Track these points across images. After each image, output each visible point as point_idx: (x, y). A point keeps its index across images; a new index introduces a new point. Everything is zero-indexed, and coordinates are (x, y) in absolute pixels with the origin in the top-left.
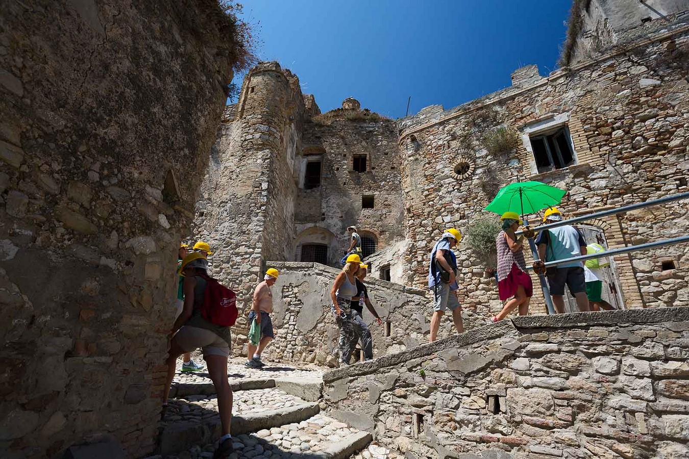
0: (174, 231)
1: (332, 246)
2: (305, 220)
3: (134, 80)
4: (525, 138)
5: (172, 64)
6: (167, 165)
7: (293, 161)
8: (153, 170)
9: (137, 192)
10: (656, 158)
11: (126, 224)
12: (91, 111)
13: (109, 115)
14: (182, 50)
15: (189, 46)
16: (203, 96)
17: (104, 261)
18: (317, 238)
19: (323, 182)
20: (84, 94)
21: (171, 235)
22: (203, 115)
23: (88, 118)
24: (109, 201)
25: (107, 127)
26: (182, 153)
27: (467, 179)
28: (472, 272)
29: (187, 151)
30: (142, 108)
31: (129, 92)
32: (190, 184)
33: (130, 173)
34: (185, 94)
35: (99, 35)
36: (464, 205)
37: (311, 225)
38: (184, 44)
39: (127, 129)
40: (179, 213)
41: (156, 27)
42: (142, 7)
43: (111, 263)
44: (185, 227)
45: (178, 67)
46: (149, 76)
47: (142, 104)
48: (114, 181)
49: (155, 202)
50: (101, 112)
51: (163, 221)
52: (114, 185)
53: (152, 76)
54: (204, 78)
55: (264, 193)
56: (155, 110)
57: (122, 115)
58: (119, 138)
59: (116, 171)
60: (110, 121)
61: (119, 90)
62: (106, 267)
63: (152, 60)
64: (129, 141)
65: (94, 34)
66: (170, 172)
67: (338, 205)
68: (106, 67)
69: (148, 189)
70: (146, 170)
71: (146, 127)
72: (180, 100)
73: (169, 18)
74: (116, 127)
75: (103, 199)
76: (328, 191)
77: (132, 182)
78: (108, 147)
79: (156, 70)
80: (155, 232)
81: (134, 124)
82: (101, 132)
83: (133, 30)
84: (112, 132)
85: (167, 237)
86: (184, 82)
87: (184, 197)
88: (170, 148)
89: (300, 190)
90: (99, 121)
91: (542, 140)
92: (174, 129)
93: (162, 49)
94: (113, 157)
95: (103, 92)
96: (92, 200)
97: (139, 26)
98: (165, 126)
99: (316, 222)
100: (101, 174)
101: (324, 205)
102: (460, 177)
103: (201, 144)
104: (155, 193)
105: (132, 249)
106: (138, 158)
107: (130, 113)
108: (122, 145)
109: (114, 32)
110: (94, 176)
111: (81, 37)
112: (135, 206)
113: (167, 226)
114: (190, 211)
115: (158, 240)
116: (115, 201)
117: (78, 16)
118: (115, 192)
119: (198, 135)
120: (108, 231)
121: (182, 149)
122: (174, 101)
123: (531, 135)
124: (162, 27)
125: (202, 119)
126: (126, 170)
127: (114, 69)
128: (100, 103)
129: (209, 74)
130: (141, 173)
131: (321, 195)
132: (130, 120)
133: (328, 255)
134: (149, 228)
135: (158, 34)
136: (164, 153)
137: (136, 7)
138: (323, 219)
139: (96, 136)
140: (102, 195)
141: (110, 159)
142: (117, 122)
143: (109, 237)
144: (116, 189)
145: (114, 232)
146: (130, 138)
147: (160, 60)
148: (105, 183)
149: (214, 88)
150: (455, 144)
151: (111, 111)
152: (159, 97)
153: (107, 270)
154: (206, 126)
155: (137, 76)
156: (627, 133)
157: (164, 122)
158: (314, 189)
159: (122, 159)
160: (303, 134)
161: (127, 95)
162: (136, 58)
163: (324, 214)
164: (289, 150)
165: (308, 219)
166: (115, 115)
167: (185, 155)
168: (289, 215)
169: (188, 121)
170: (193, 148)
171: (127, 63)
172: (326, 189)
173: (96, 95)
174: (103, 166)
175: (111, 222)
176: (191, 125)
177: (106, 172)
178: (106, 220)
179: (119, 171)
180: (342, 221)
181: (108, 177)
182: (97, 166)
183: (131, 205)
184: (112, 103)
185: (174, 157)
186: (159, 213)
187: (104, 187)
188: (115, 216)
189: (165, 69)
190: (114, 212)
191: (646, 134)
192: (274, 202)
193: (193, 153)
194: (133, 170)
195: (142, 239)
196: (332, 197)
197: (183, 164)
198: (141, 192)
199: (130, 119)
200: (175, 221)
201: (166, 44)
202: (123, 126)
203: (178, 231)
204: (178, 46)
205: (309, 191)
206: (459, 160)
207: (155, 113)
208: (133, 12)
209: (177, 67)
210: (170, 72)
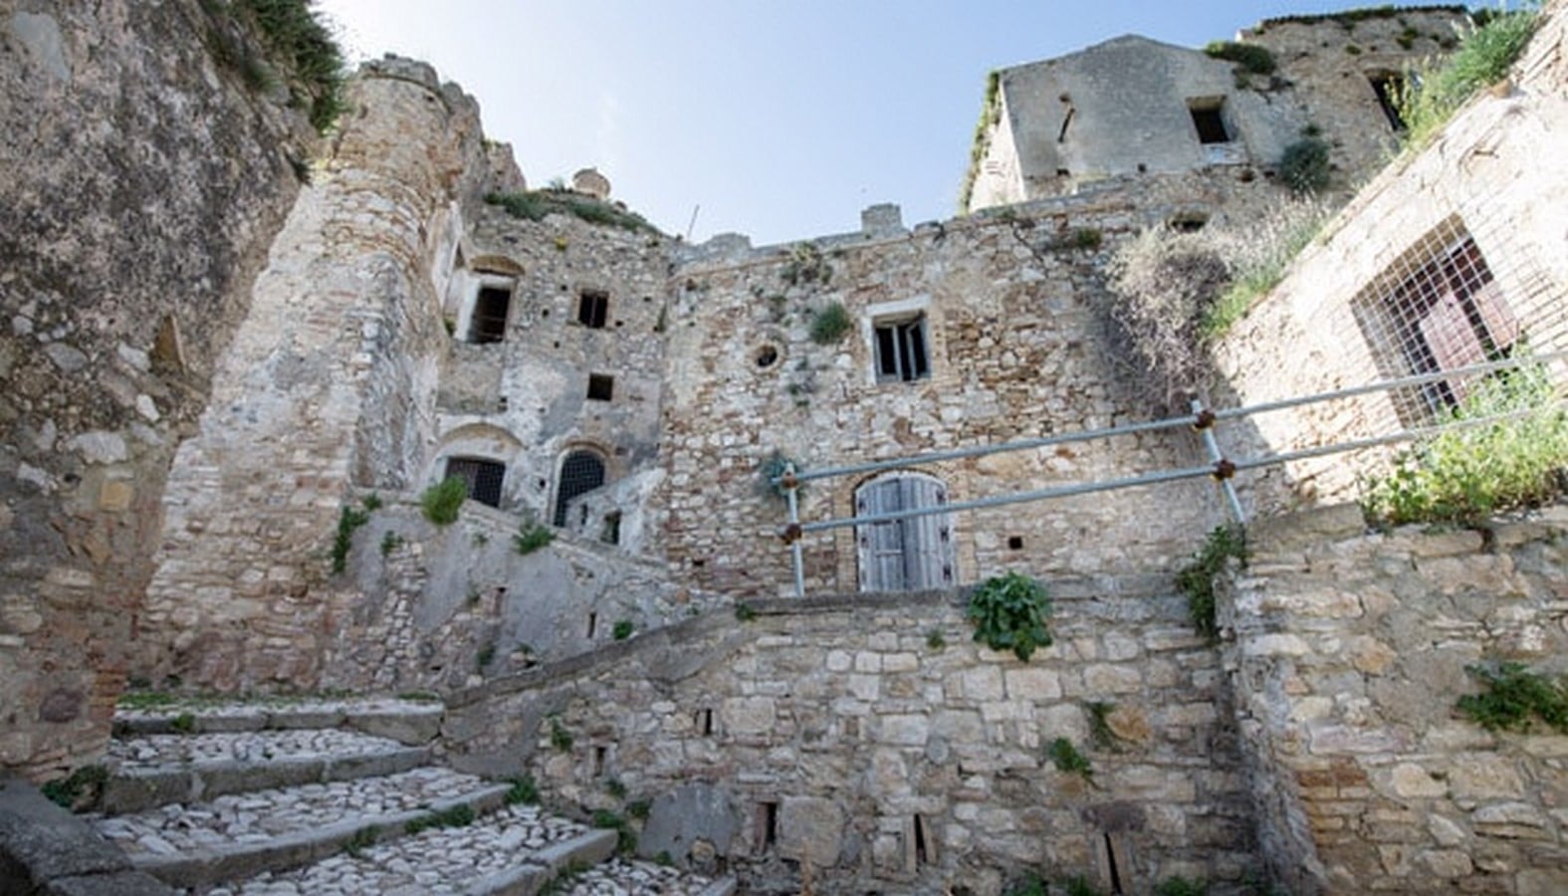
0: (165, 425)
1: (515, 465)
2: (462, 407)
3: (115, 157)
4: (867, 324)
5: (195, 126)
6: (165, 307)
7: (446, 282)
8: (136, 316)
9: (102, 354)
10: (1023, 386)
11: (73, 410)
12: (29, 214)
13: (63, 220)
14: (216, 100)
15: (232, 93)
16: (252, 184)
17: (25, 471)
18: (485, 449)
19: (509, 333)
20: (20, 184)
21: (161, 432)
22: (248, 218)
23: (23, 226)
24: (47, 368)
25: (58, 239)
26: (197, 286)
27: (771, 375)
28: (757, 535)
29: (206, 283)
30: (125, 206)
31: (105, 181)
32: (208, 344)
33: (91, 321)
34: (213, 178)
35: (58, 83)
36: (760, 420)
37: (474, 419)
38: (223, 90)
39: (93, 243)
40: (179, 395)
41: (172, 60)
42: (147, 27)
43: (37, 476)
44: (188, 418)
45: (206, 131)
46: (145, 148)
47: (125, 201)
48: (61, 333)
49: (134, 374)
50: (47, 215)
51: (146, 406)
52: (60, 340)
53: (152, 149)
54: (257, 150)
55: (366, 345)
56: (152, 209)
57: (86, 221)
58: (78, 260)
59: (64, 317)
60: (64, 230)
61: (86, 176)
62: (29, 483)
63: (154, 120)
64: (96, 264)
65: (51, 81)
66: (168, 319)
67: (538, 386)
68: (67, 137)
69: (124, 350)
70: (122, 316)
71: (131, 239)
72: (202, 191)
73: (197, 44)
74: (74, 240)
75: (36, 365)
76: (519, 354)
77: (94, 335)
78: (54, 278)
79: (162, 140)
80: (127, 425)
81: (107, 236)
82: (45, 249)
83: (125, 69)
84: (65, 248)
85: (151, 436)
86: (215, 159)
87: (194, 367)
88: (174, 277)
89: (458, 343)
90: (42, 231)
91: (889, 331)
92: (185, 242)
93: (178, 100)
94: (62, 292)
95: (54, 181)
96: (15, 365)
97: (137, 63)
98: (167, 239)
99: (484, 414)
100: (36, 322)
101: (507, 381)
102: (759, 370)
103: (237, 269)
104: (135, 358)
105: (79, 452)
106: (109, 295)
107: (104, 215)
108: (82, 272)
109: (89, 76)
110: (23, 324)
111: (27, 87)
112: (94, 377)
113: (154, 416)
114: (201, 391)
115: (133, 440)
116: (57, 369)
117: (26, 51)
118: (61, 355)
119: (234, 255)
120: (38, 419)
121: (198, 279)
122: (191, 194)
123: (875, 318)
124: (183, 61)
125: (244, 227)
126: (84, 315)
127: (81, 138)
128: (49, 200)
129: (268, 141)
130: (111, 322)
131: (503, 359)
132: (101, 228)
133: (505, 483)
134: (116, 416)
135: (172, 76)
136: (162, 286)
137: (135, 27)
138: (503, 409)
139: (34, 255)
140: (35, 358)
141: (56, 295)
142: (76, 232)
143: (39, 430)
144: (62, 346)
145: (50, 423)
146: (99, 259)
147: (170, 121)
148: (42, 337)
149: (275, 168)
150: (761, 311)
151: (66, 213)
152: (162, 186)
153: (30, 490)
154: (251, 237)
155: (124, 150)
156: (998, 343)
157: (170, 231)
158: (489, 345)
159: (79, 297)
160: (478, 226)
161: (99, 183)
162: (124, 116)
163: (504, 400)
164: (440, 256)
165: (469, 406)
166: (74, 220)
167: (203, 290)
168: (425, 393)
169: (216, 228)
170: (220, 278)
171: (106, 128)
172: (516, 348)
173: (42, 187)
174: (41, 308)
175: (46, 405)
176: (222, 236)
177: (45, 318)
178: (36, 401)
179: (70, 317)
180: (543, 419)
181: (49, 327)
182: (30, 309)
183: (88, 376)
184: (70, 200)
185: (181, 294)
186: (140, 391)
187: (38, 344)
188: (54, 395)
189: (179, 136)
190: (53, 387)
191: (1018, 350)
192: (387, 366)
193: (219, 287)
194: (97, 315)
195: (101, 436)
196: (526, 368)
197: (196, 306)
198: (109, 356)
199: (99, 225)
200: (169, 408)
201: (186, 91)
202: (86, 240)
203: (174, 424)
204: (211, 92)
205: (478, 347)
206: (763, 340)
207: (150, 215)
208: (127, 38)
209: (203, 129)
210: (191, 142)
